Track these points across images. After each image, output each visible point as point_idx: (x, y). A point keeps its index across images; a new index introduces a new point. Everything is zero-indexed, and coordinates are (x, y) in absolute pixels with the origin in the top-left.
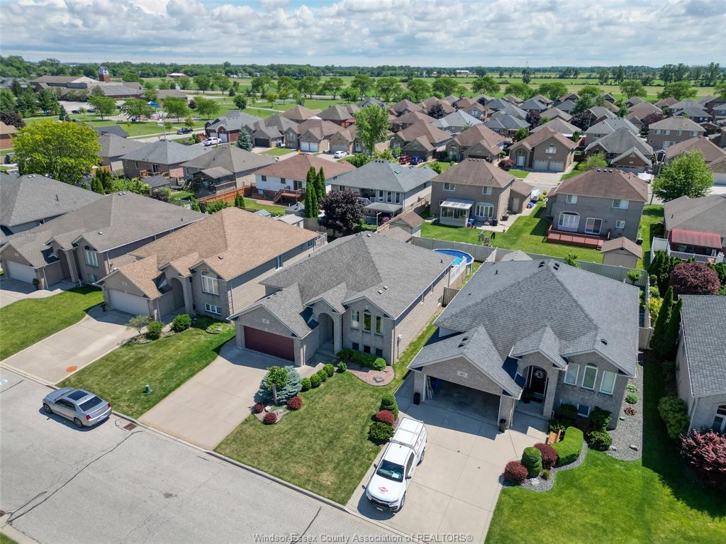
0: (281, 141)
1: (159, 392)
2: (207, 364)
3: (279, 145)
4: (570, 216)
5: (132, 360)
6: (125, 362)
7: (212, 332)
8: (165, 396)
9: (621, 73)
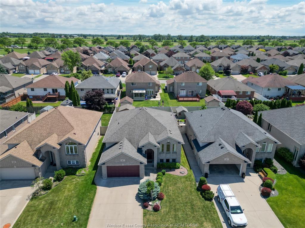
0: (15, 70)
1: (83, 218)
2: (95, 193)
3: (14, 72)
4: (183, 90)
5: (47, 206)
6: (43, 209)
7: (80, 175)
8: (88, 219)
9: (141, 37)
